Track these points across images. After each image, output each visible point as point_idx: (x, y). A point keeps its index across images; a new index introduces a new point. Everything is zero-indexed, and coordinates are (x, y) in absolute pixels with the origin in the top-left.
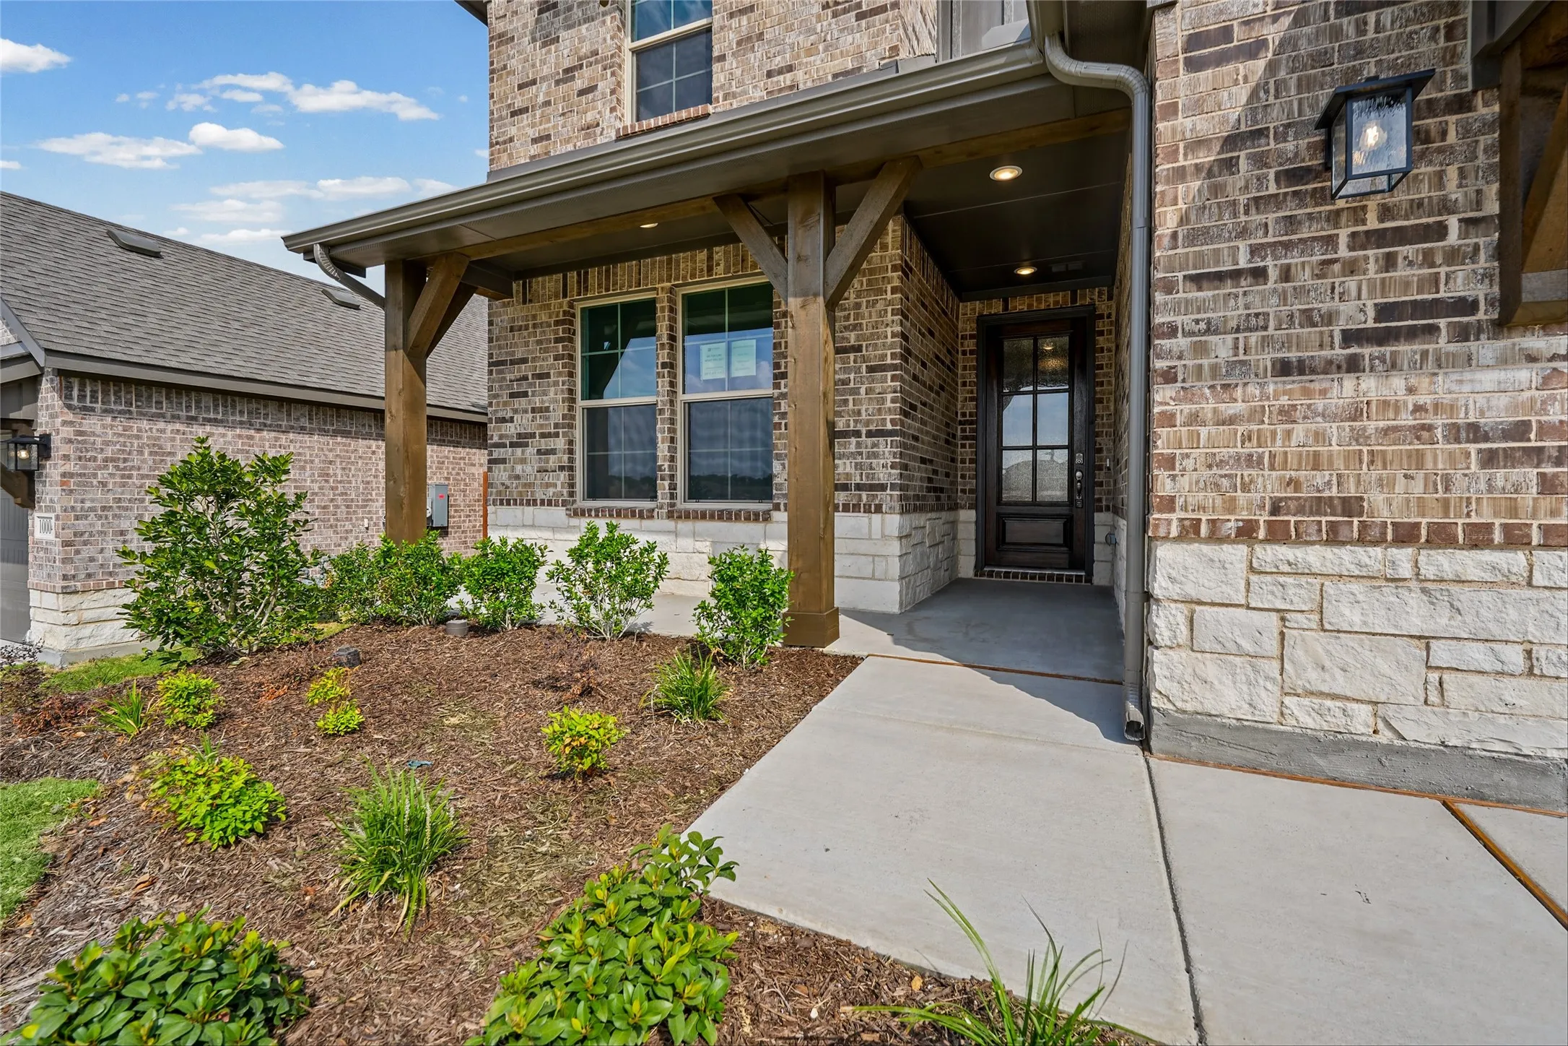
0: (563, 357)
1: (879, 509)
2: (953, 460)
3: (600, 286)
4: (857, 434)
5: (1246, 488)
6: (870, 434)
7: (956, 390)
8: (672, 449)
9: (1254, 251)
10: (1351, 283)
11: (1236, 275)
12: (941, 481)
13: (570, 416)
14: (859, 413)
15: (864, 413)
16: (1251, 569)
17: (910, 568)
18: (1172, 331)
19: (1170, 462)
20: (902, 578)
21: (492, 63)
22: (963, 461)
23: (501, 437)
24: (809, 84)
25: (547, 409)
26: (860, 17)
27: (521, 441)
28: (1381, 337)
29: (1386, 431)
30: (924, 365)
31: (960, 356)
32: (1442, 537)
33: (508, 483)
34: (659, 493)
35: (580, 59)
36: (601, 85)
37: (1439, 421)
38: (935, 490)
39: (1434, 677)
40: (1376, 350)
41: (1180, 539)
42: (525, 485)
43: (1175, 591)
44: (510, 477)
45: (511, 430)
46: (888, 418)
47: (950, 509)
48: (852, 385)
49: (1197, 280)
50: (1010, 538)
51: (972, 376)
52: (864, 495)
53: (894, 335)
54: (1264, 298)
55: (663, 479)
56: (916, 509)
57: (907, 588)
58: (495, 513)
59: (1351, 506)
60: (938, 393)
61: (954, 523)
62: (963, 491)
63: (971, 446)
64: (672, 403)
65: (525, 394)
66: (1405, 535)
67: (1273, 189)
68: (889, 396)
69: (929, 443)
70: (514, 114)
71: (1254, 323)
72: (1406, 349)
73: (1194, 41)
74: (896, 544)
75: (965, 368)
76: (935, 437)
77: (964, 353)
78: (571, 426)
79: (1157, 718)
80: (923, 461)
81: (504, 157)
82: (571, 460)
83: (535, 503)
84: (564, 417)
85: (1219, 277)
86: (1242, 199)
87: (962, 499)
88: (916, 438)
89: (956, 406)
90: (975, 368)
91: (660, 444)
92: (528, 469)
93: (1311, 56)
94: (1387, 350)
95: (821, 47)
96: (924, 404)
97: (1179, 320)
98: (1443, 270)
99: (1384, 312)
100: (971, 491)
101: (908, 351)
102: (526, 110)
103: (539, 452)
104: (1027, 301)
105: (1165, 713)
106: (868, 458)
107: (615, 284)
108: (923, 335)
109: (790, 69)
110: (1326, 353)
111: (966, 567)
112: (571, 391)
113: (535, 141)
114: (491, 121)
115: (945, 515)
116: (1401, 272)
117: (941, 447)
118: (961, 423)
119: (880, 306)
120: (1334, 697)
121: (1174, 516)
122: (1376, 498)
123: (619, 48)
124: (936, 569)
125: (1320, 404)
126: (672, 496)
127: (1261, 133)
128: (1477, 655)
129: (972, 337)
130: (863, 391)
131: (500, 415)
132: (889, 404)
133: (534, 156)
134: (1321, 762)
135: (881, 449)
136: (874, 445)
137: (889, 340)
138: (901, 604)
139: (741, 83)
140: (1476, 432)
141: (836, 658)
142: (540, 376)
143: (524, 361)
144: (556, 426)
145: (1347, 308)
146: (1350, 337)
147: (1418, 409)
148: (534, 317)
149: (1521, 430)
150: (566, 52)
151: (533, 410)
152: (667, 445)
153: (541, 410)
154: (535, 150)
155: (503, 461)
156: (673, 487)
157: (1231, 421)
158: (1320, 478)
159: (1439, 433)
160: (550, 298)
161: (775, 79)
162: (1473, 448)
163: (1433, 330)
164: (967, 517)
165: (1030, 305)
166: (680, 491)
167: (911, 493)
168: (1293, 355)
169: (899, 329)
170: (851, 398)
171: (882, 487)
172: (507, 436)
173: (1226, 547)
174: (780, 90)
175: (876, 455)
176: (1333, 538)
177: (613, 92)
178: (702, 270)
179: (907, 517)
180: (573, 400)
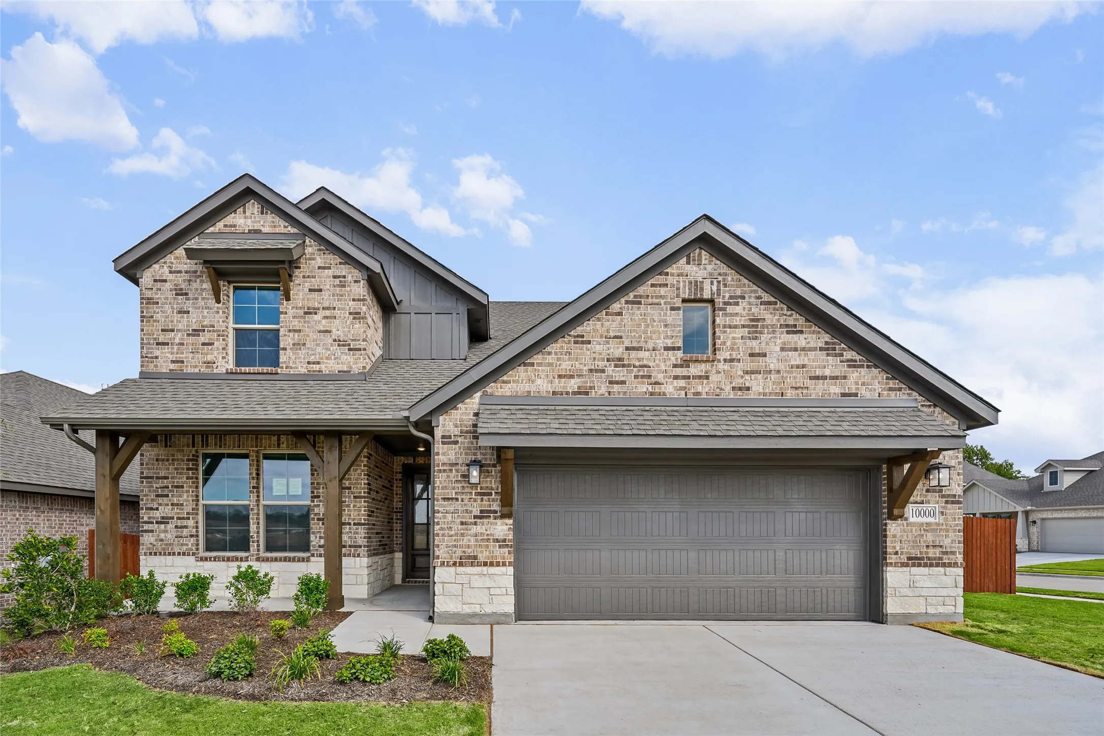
0: (192, 478)
1: (359, 555)
2: (392, 530)
3: (216, 444)
4: (350, 524)
5: (455, 553)
6: (355, 524)
7: (393, 498)
8: (258, 528)
9: (456, 493)
10: (475, 504)
11: (452, 499)
12: (385, 541)
13: (196, 509)
14: (350, 515)
15: (352, 515)
16: (456, 574)
17: (372, 580)
18: (439, 512)
19: (438, 546)
20: (368, 584)
21: (142, 312)
22: (396, 530)
23: (149, 518)
24: (327, 372)
25: (182, 505)
26: (350, 350)
27: (164, 521)
28: (481, 517)
29: (482, 540)
30: (377, 492)
31: (395, 481)
32: (492, 564)
33: (155, 543)
34: (251, 549)
35: (203, 326)
36: (216, 343)
37: (491, 538)
38: (383, 545)
39: (491, 597)
40: (480, 520)
41: (441, 566)
42: (167, 545)
43: (440, 580)
44: (156, 540)
45: (157, 514)
46: (363, 518)
47: (390, 553)
48: (347, 503)
49: (444, 499)
50: (418, 565)
51: (400, 491)
52: (352, 549)
53: (365, 484)
54: (457, 505)
55: (253, 542)
56: (374, 555)
57: (371, 588)
58: (146, 559)
59: (475, 557)
60: (384, 502)
61: (392, 559)
62: (397, 544)
63: (400, 524)
64: (258, 505)
65: (167, 496)
66: (485, 564)
67: (460, 479)
68: (363, 509)
69: (380, 526)
70: (158, 344)
71: (456, 512)
72: (485, 520)
73: (443, 437)
74: (366, 569)
75: (397, 487)
76: (382, 522)
77: (397, 480)
78: (197, 514)
79: (436, 614)
80: (377, 533)
81: (151, 366)
82: (197, 532)
83: (174, 554)
84: (193, 509)
85: (449, 499)
86: (454, 480)
87: (396, 547)
88: (374, 525)
89: (393, 505)
90: (402, 487)
91: (251, 525)
92: (169, 536)
93: (467, 447)
94: (482, 520)
95: (333, 357)
96: (377, 509)
97: (440, 509)
98: (492, 503)
99: (482, 511)
100: (400, 544)
101: (370, 489)
102: (167, 344)
103: (176, 527)
104: (423, 459)
105: (437, 612)
106: (354, 534)
107: (225, 444)
108: (376, 479)
109: (318, 363)
110: (470, 520)
111: (398, 579)
112: (197, 496)
113: (173, 362)
114: (142, 344)
115: (388, 556)
116: (484, 503)
117: (385, 526)
118: (395, 512)
119: (359, 471)
120: (473, 604)
121: (439, 560)
122: (480, 555)
123: (227, 327)
124: (383, 580)
125: (469, 532)
126: (258, 550)
127: (457, 464)
128: (498, 591)
129: (400, 473)
130: (352, 506)
131: (148, 506)
132: (363, 512)
133: (173, 370)
134: (470, 620)
135: (360, 530)
136: (357, 529)
137: (363, 486)
138: (368, 594)
139: (294, 363)
140: (497, 541)
141: (344, 612)
142: (177, 487)
143: (166, 478)
144: (188, 513)
145: (474, 510)
146: (475, 517)
147: (488, 535)
148: (173, 455)
149: (504, 540)
150: (194, 320)
151: (172, 505)
152: (255, 526)
153: (177, 505)
154: (172, 366)
155: (152, 531)
156: (258, 546)
157: (451, 536)
158: (470, 550)
159: (491, 540)
160: (183, 446)
161: (311, 366)
162: (497, 544)
163: (490, 516)
164: (399, 556)
165: (425, 461)
166: (262, 547)
167: (372, 548)
168: (464, 520)
169: (367, 482)
170: (346, 509)
171: (360, 546)
172: (154, 518)
173: (451, 568)
174: (314, 371)
175: (357, 533)
176: (472, 565)
177: (224, 349)
178: (274, 445)
179: (370, 558)
180: (198, 500)
